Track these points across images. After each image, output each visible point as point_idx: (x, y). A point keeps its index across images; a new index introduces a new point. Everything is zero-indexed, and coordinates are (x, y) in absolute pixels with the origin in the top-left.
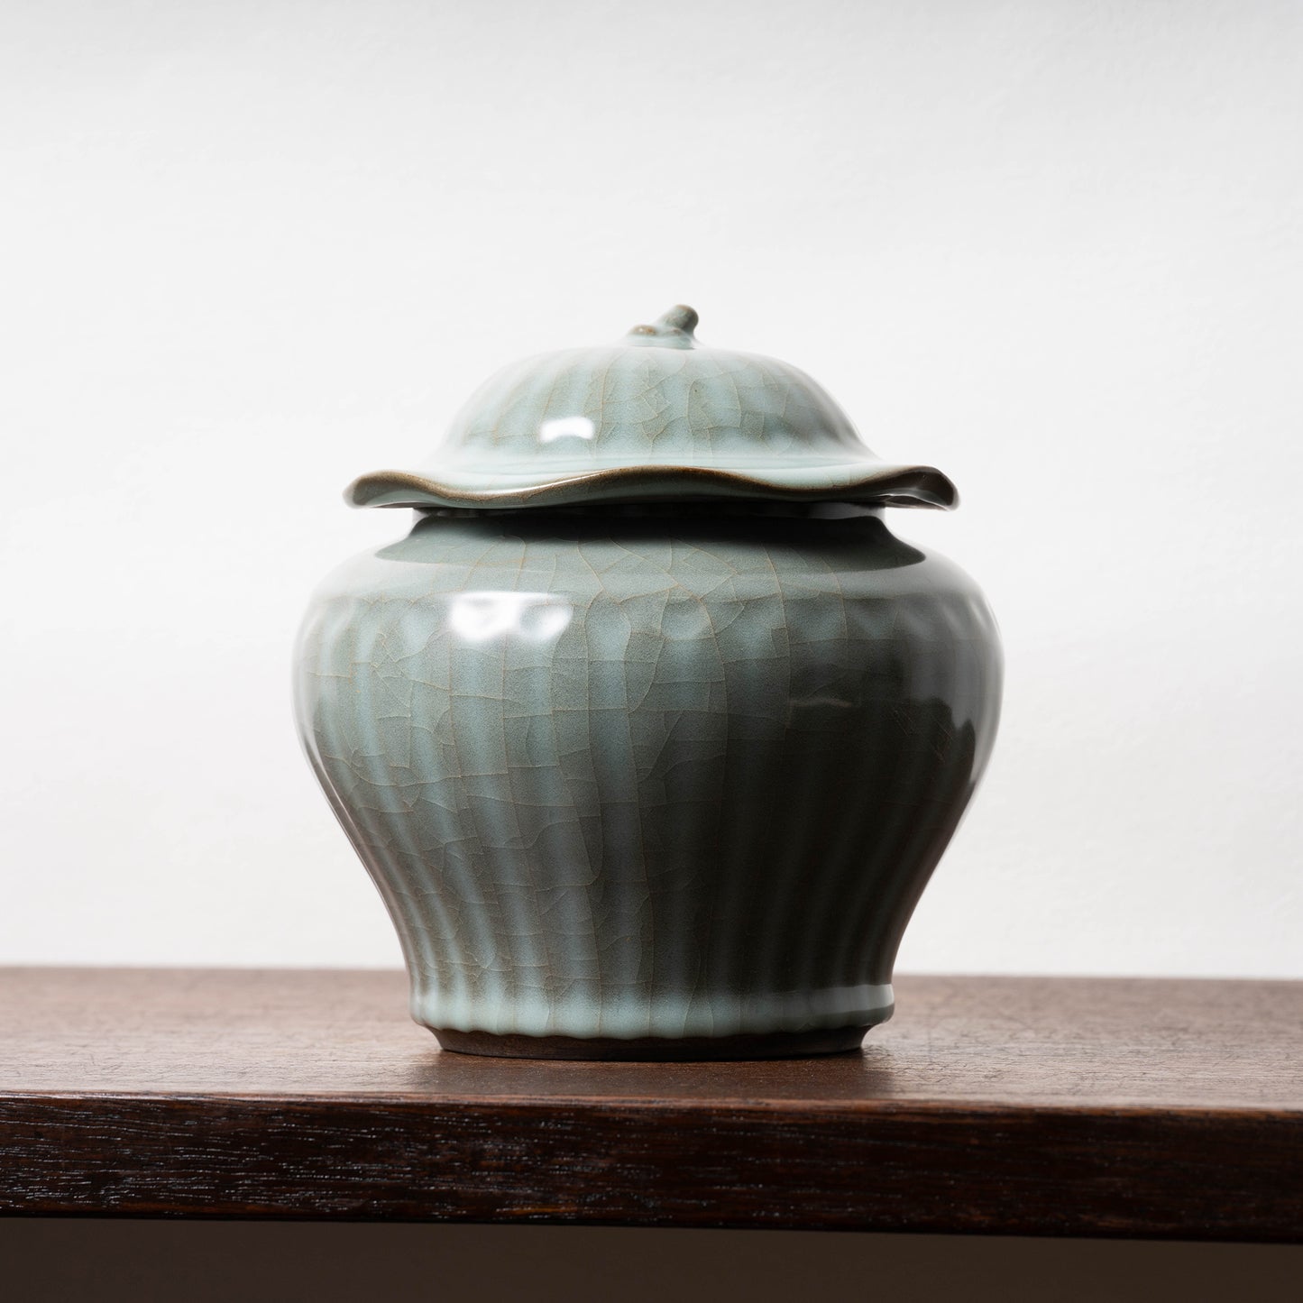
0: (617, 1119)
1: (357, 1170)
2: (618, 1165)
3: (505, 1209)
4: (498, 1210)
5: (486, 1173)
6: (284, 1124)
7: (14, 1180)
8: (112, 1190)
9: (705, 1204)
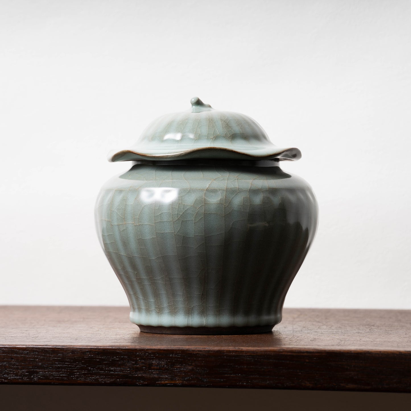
1: (113, 370)
2: (195, 368)
3: (159, 382)
4: (157, 382)
5: (153, 371)
6: (90, 355)
7: (4, 373)
8: (36, 376)
9: (222, 380)
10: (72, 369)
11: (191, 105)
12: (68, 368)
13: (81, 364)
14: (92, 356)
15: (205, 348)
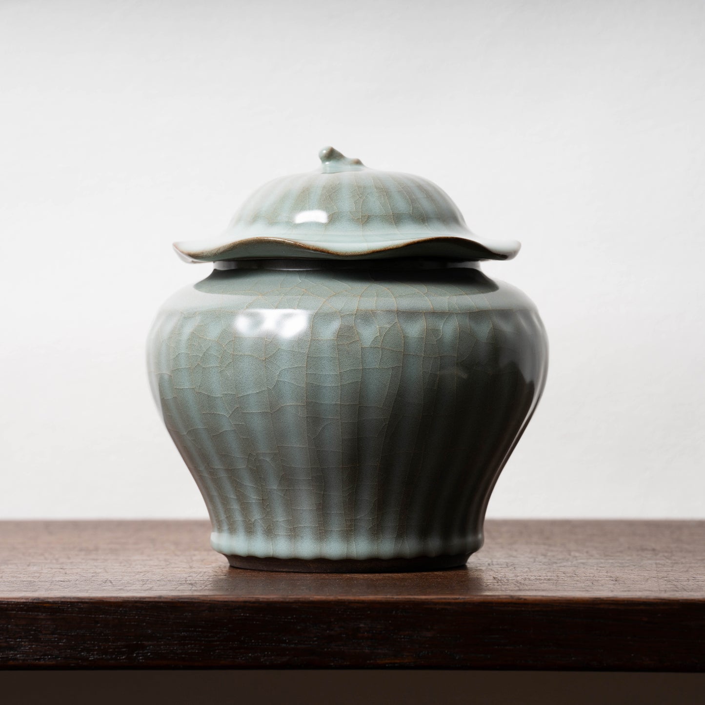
0: (437, 609)
1: (286, 640)
2: (438, 635)
3: (372, 661)
4: (368, 662)
5: (361, 641)
6: (242, 614)
7: (81, 648)
8: (141, 653)
9: (489, 657)
10: (209, 639)
11: (320, 161)
12: (203, 639)
13: (226, 630)
14: (248, 615)
15: (456, 599)
